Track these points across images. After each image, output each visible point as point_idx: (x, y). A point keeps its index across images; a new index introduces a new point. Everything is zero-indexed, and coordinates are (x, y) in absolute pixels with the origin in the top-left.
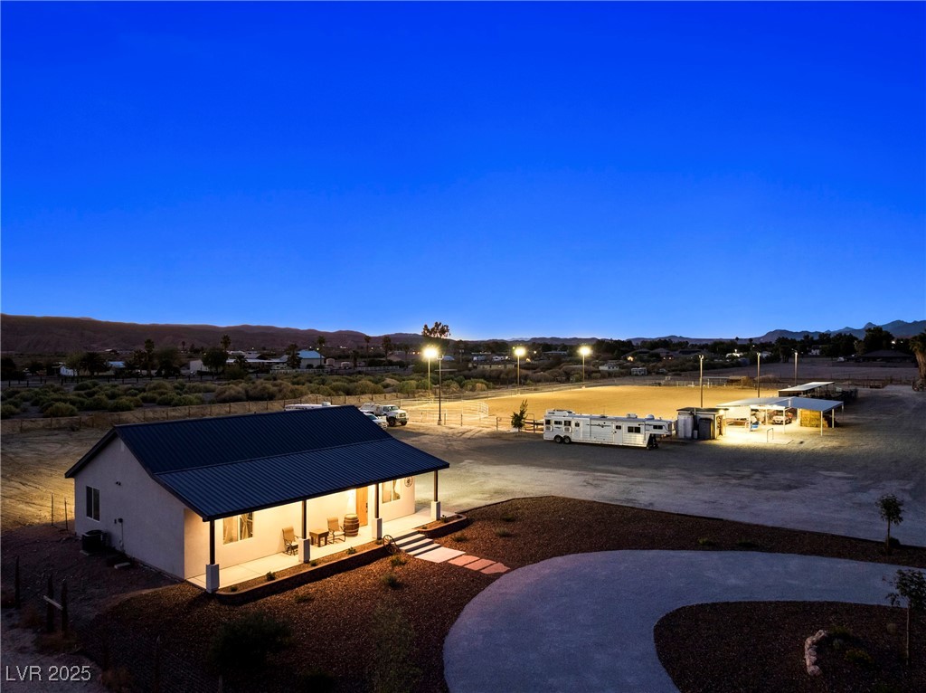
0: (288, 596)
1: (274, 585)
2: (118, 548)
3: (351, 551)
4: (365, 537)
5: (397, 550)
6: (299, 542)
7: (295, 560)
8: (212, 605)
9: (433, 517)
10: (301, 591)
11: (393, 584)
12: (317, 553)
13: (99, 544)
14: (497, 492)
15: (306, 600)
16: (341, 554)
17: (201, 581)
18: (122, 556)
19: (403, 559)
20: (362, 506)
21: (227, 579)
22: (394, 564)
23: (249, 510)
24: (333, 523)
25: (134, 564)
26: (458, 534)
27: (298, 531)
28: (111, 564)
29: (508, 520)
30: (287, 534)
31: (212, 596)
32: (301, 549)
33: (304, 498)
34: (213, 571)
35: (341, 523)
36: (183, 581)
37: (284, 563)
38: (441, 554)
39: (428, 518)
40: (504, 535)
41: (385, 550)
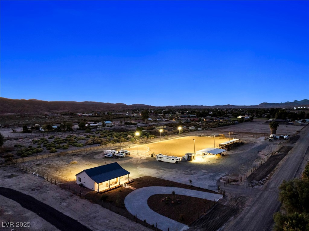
0: (107, 192)
1: (106, 191)
2: (84, 186)
3: (115, 186)
4: (117, 184)
5: (122, 186)
6: (109, 185)
7: (108, 188)
8: (99, 194)
9: (128, 181)
10: (109, 192)
11: (121, 191)
12: (111, 187)
13: (81, 185)
14: (141, 175)
15: (110, 193)
16: (114, 187)
17: (97, 191)
18: (85, 187)
19: (123, 187)
20: (117, 180)
21: (100, 190)
22: (121, 188)
23: (102, 182)
24: (113, 182)
25: (87, 188)
26: (131, 184)
27: (108, 184)
28: (84, 188)
29: (140, 181)
30: (107, 184)
31: (98, 192)
32: (109, 186)
33: (109, 180)
34: (98, 190)
35: (114, 182)
36: (94, 191)
37: (107, 188)
38: (128, 187)
39: (127, 181)
40: (138, 184)
41: (120, 186)
